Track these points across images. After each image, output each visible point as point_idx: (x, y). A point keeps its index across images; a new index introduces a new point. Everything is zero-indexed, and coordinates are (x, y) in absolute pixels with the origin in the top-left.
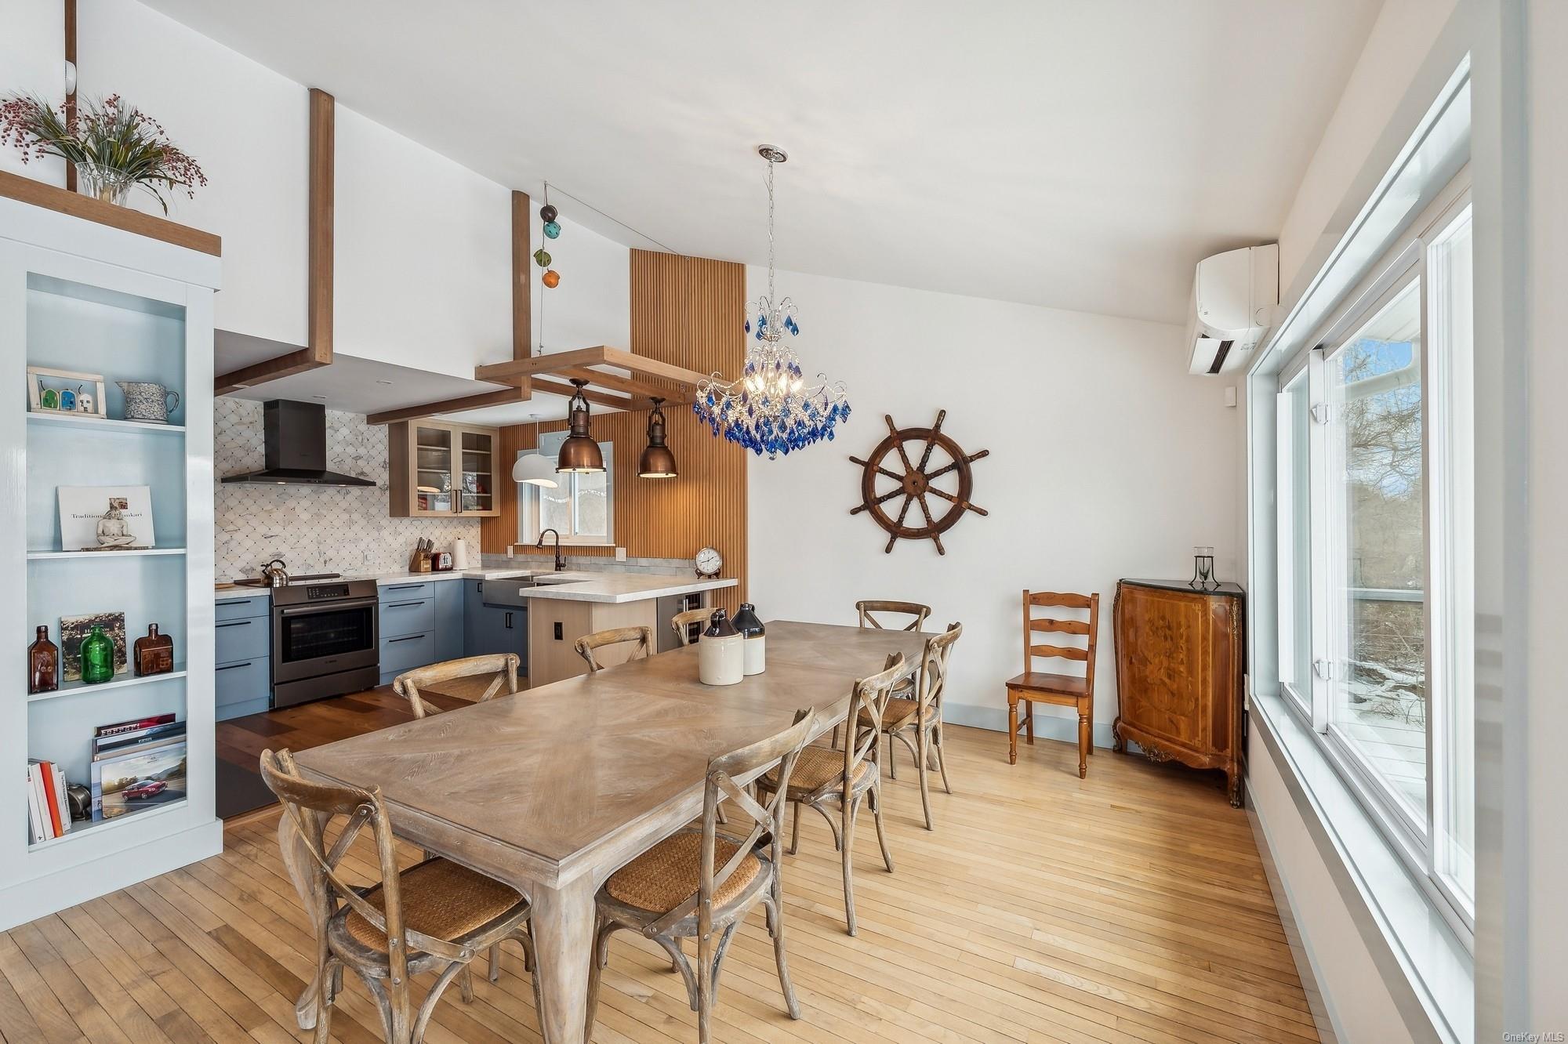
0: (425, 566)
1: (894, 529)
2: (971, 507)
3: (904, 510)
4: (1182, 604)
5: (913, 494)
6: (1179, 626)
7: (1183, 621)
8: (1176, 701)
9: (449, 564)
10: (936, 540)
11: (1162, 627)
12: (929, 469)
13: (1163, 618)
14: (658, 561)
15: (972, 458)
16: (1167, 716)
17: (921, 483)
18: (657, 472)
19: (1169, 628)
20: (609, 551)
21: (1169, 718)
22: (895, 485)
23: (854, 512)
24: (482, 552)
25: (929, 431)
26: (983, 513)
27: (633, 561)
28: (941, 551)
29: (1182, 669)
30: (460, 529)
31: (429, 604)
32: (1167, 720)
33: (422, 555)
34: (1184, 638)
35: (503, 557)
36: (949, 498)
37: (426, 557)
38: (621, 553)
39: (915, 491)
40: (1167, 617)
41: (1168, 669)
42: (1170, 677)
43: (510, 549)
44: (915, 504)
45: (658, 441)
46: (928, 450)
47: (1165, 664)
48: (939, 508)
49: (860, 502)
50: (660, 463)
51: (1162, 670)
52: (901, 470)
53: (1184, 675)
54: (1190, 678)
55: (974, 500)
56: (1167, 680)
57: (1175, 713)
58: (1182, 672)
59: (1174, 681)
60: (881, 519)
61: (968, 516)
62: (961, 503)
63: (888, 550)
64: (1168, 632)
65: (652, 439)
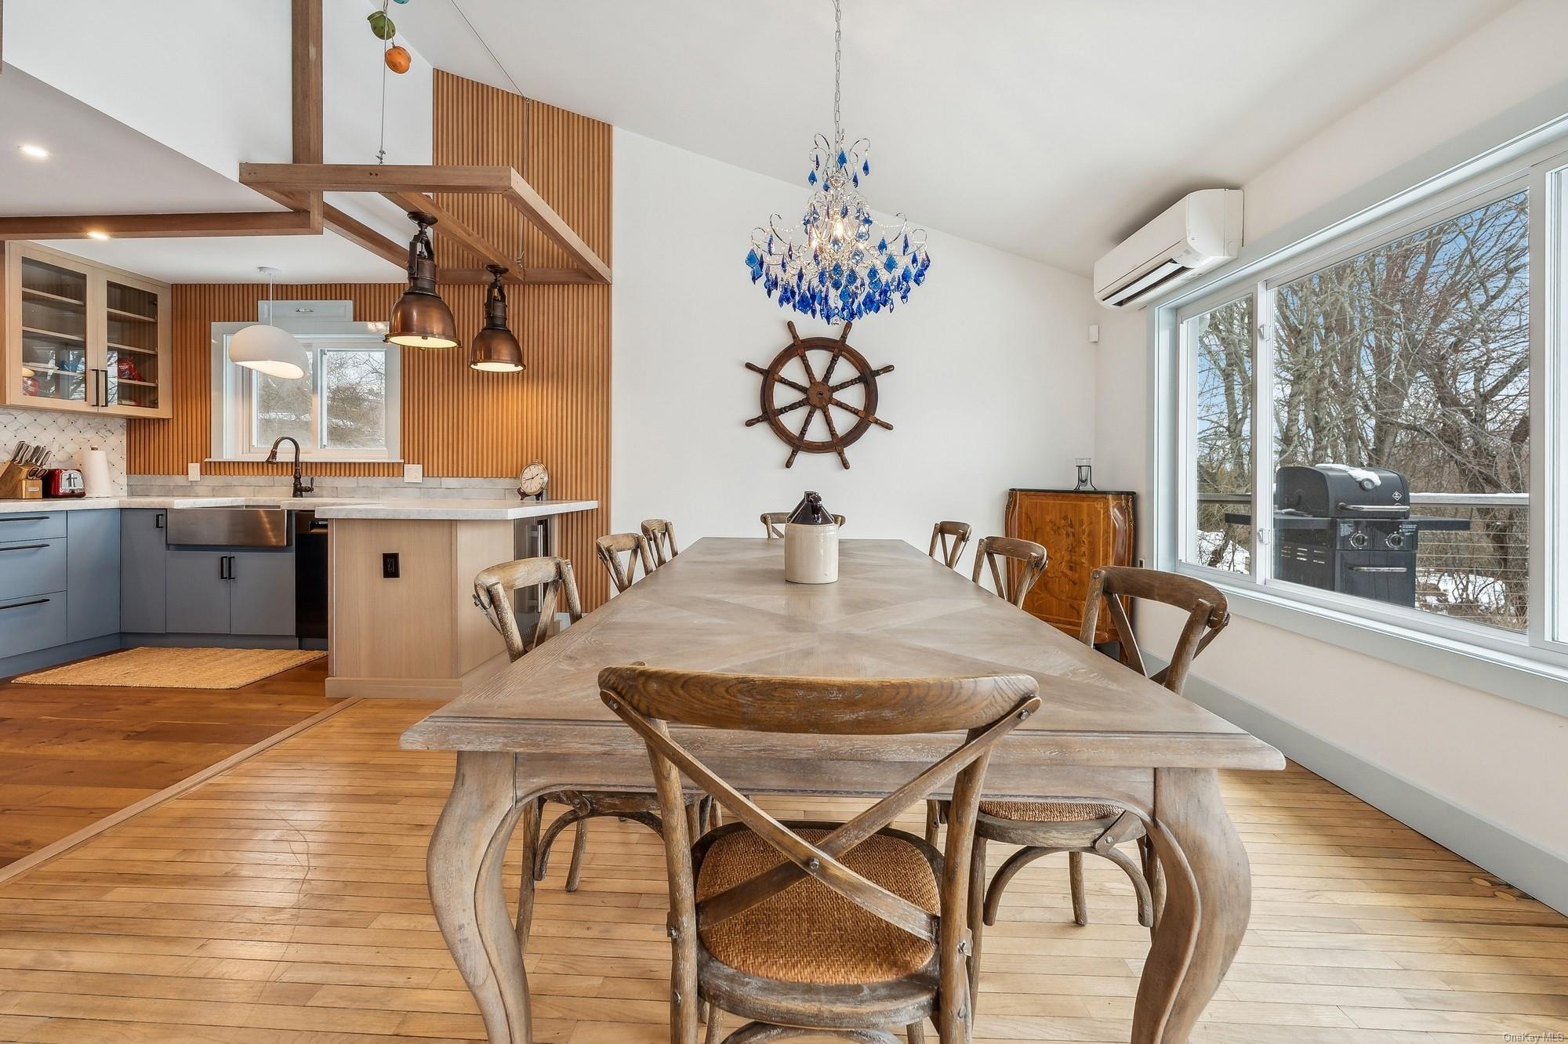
0: (31, 489)
1: (796, 442)
2: (877, 422)
3: (807, 422)
4: (1085, 504)
5: (819, 405)
6: (1081, 523)
7: (1085, 518)
8: (1078, 588)
9: (78, 486)
10: (841, 454)
11: (1065, 526)
12: (834, 381)
13: (1065, 518)
14: (476, 481)
15: (878, 373)
16: (1068, 604)
17: (826, 395)
18: (499, 361)
19: (1071, 526)
20: (392, 470)
21: (1070, 605)
22: (796, 396)
23: (750, 423)
24: (129, 472)
25: (835, 341)
26: (888, 427)
27: (433, 482)
28: (845, 465)
29: (1083, 561)
30: (90, 434)
31: (56, 548)
32: (1069, 607)
33: (25, 470)
34: (1086, 533)
35: (179, 480)
36: (855, 412)
37: (33, 474)
38: (414, 472)
39: (820, 402)
40: (1069, 517)
41: (1070, 561)
42: (1071, 569)
43: (194, 469)
44: (818, 416)
45: (499, 322)
46: (834, 361)
47: (1067, 557)
48: (843, 422)
49: (757, 412)
50: (505, 350)
51: (1064, 564)
52: (802, 380)
53: (1086, 565)
54: (1091, 568)
55: (879, 414)
56: (1068, 572)
57: (1076, 599)
58: (1083, 563)
59: (1076, 571)
60: (781, 432)
61: (873, 429)
62: (866, 417)
63: (788, 465)
64: (1070, 530)
65: (490, 317)
